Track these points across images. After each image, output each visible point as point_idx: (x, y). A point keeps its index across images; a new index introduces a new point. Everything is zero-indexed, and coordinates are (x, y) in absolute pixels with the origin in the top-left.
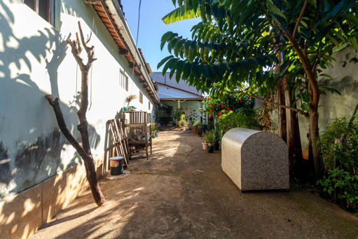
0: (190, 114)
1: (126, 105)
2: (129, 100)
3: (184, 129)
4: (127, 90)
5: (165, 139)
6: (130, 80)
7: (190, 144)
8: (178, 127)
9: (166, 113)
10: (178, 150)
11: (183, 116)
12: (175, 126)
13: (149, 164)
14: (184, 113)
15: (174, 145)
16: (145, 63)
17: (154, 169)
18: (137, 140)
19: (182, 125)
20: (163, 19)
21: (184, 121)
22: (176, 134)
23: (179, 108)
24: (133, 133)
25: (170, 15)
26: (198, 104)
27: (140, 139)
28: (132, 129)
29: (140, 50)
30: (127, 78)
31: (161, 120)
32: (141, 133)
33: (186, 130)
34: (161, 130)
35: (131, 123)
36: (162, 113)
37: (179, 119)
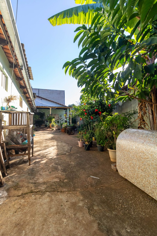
0: (58, 119)
1: (5, 105)
2: (8, 100)
3: (54, 129)
4: (6, 89)
5: (42, 138)
6: (10, 80)
7: (65, 142)
8: (49, 127)
9: (40, 117)
10: (58, 149)
11: (54, 120)
12: (47, 127)
13: (32, 173)
14: (54, 117)
15: (52, 143)
16: (27, 65)
17: (41, 180)
18: (17, 143)
19: (53, 126)
20: (49, 19)
21: (54, 124)
22: (49, 133)
23: (51, 114)
24: (13, 136)
25: (57, 15)
26: (64, 112)
27: (20, 142)
28: (11, 131)
29: (22, 45)
30: (6, 78)
31: (36, 123)
32: (22, 136)
33: (56, 130)
34: (37, 131)
35: (10, 125)
36: (38, 117)
37: (51, 122)
